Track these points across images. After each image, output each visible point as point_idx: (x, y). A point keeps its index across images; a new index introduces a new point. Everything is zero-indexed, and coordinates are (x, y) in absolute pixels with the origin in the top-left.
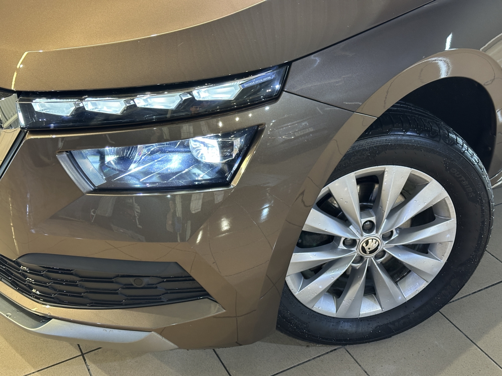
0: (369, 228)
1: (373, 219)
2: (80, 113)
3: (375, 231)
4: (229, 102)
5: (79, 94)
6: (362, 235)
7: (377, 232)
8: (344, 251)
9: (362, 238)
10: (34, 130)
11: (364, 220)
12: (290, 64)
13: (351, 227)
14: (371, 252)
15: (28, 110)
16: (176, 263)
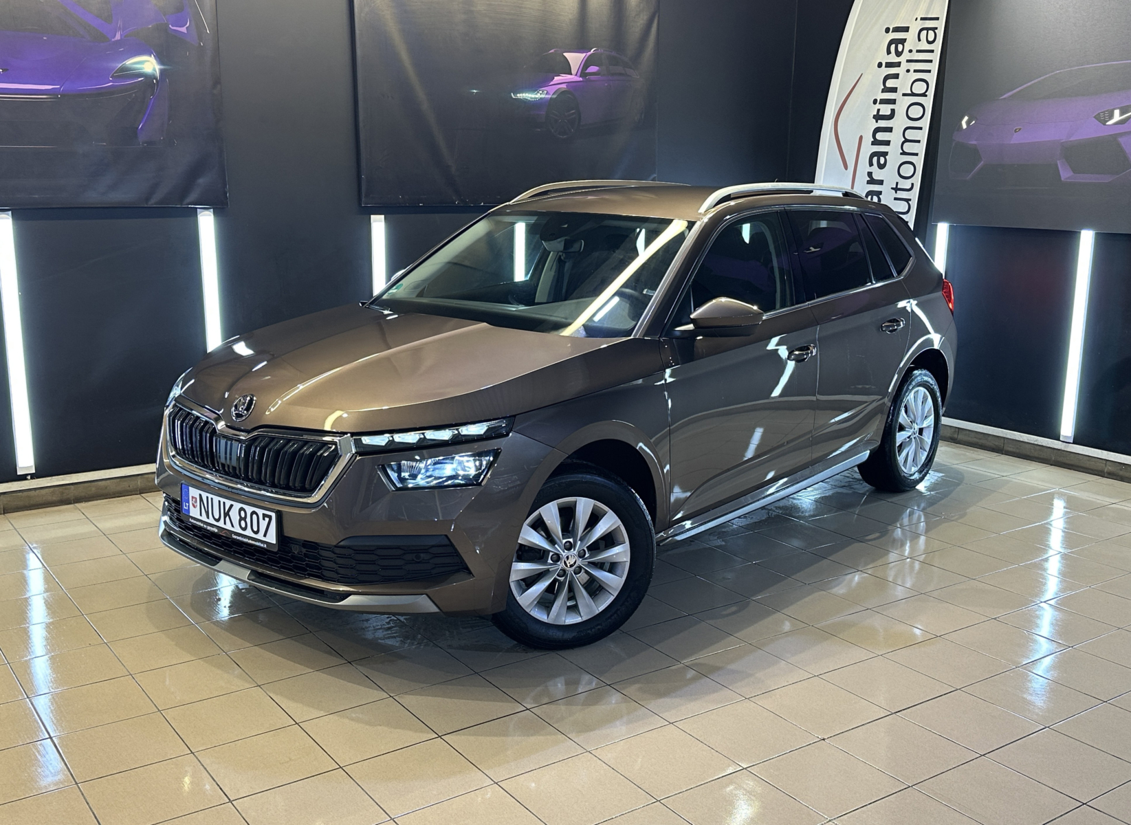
0: (569, 547)
1: (571, 540)
2: (392, 442)
3: (573, 550)
4: (481, 435)
5: (391, 432)
6: (564, 552)
7: (574, 550)
8: (551, 564)
9: (564, 554)
10: (360, 454)
11: (564, 541)
12: (515, 416)
13: (556, 546)
14: (571, 566)
15: (358, 443)
16: (446, 536)
